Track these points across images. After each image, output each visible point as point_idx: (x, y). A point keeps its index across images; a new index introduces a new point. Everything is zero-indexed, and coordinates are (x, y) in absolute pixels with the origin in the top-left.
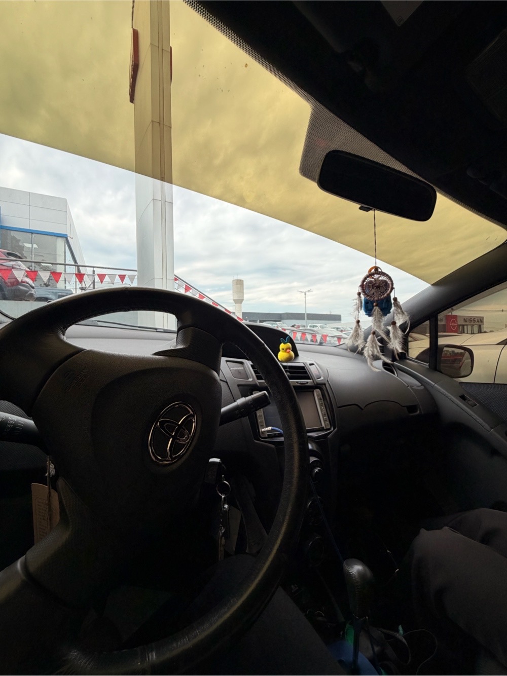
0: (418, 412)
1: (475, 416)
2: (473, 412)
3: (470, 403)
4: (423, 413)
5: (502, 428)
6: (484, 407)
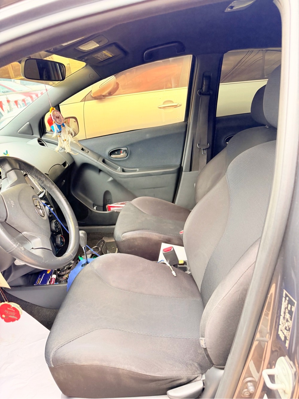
0: (67, 165)
1: (90, 158)
2: (89, 155)
3: (86, 151)
4: (69, 165)
5: (101, 160)
6: (92, 151)
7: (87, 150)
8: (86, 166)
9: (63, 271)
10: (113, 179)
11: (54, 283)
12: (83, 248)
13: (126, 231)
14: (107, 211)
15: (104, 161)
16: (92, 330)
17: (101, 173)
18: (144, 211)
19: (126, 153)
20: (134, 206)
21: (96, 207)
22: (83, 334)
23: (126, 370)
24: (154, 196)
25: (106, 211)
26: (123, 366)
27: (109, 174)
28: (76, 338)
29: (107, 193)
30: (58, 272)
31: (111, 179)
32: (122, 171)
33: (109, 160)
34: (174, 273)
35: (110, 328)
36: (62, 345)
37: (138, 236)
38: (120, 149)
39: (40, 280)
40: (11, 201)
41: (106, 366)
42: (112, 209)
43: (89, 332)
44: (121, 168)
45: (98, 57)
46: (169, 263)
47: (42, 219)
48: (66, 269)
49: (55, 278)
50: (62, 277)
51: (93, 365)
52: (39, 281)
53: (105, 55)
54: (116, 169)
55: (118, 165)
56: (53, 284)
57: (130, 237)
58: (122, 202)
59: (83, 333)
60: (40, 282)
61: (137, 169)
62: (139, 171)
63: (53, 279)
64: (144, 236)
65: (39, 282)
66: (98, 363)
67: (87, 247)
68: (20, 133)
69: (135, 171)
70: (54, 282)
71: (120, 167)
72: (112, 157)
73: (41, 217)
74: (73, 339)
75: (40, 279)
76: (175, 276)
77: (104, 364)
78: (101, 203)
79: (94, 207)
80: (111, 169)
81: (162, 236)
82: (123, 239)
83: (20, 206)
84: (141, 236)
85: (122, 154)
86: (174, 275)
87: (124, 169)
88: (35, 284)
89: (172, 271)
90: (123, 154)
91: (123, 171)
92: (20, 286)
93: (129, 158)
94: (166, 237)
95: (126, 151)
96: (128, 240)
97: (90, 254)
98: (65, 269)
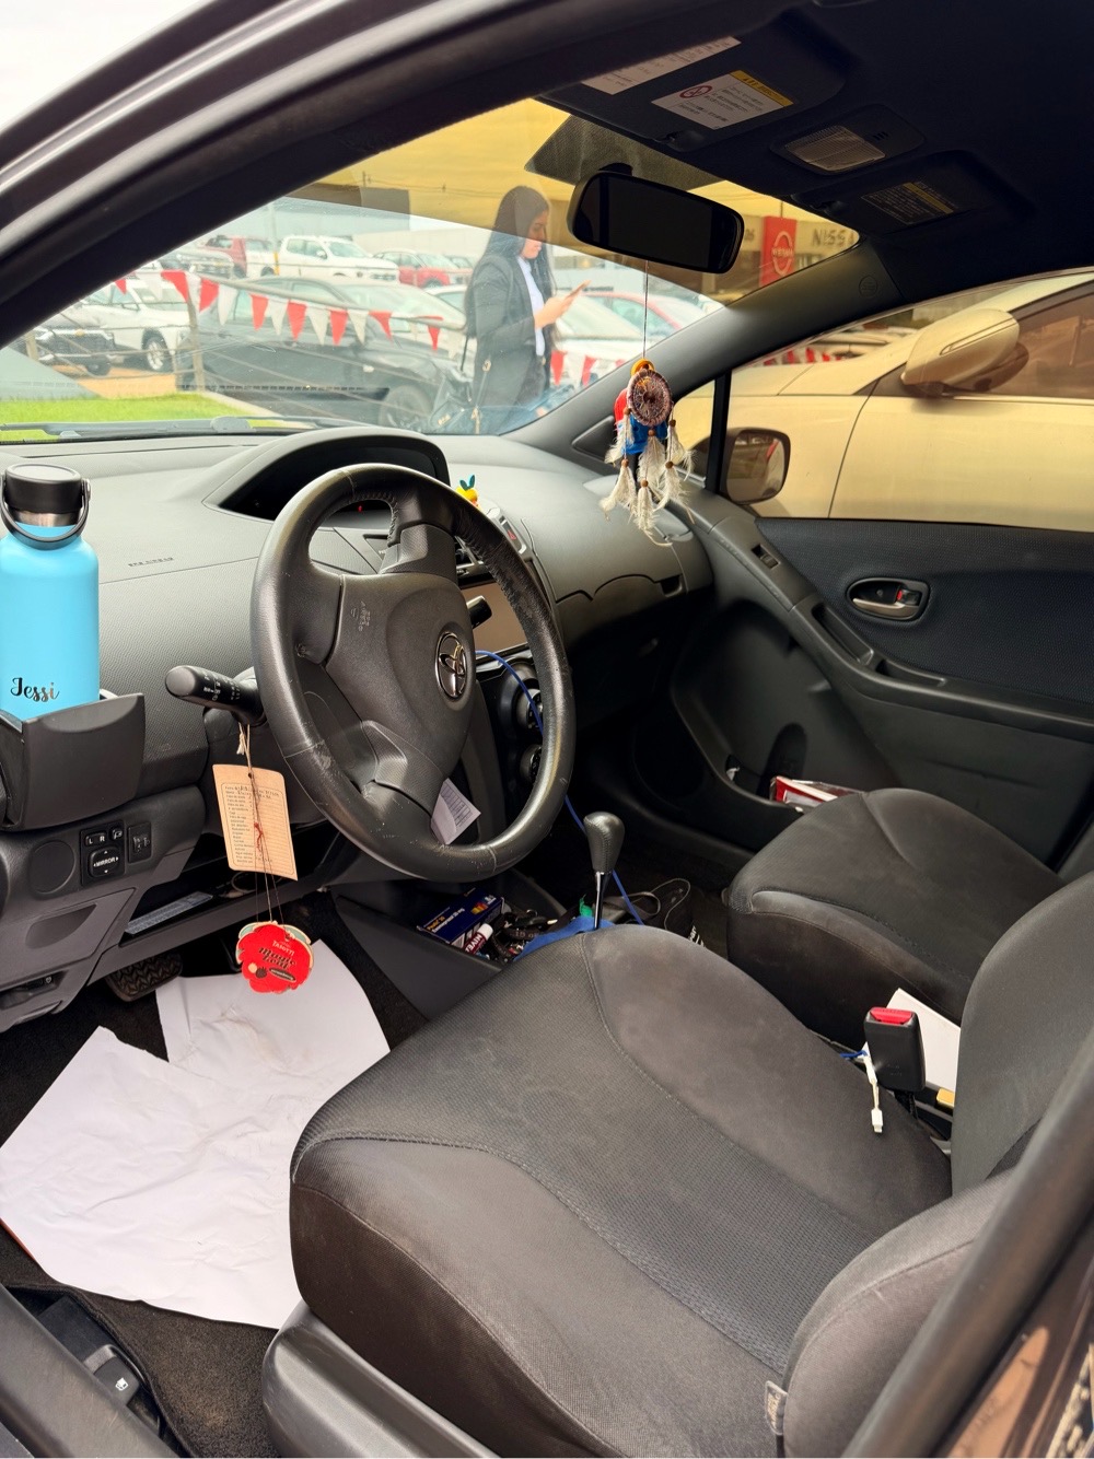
0: (680, 588)
1: (773, 586)
2: (770, 576)
3: (768, 560)
4: (687, 589)
5: (809, 603)
6: (790, 566)
7: (771, 556)
8: (750, 611)
9: (521, 928)
10: (829, 687)
11: (475, 949)
12: (598, 875)
13: (779, 885)
14: (771, 797)
15: (818, 614)
16: (469, 1145)
17: (795, 656)
18: (898, 848)
19: (917, 604)
20: (870, 813)
21: (734, 770)
22: (433, 1140)
23: (484, 1332)
24: (975, 810)
25: (767, 797)
26: (479, 1312)
27: (823, 667)
28: (406, 1139)
29: (792, 733)
30: (507, 925)
31: (822, 686)
32: (873, 667)
33: (840, 615)
34: (877, 1118)
35: (529, 1174)
36: (353, 1133)
37: (809, 919)
38: (897, 584)
39: (441, 922)
40: (364, 611)
41: (429, 1278)
42: (789, 797)
43: (457, 1143)
44: (875, 656)
45: (884, 205)
46: (878, 1074)
47: (444, 703)
48: (533, 926)
49: (487, 937)
50: (509, 947)
51: (391, 1246)
52: (437, 923)
53: (920, 203)
54: (854, 653)
55: (867, 640)
56: (471, 953)
57: (778, 910)
58: (838, 787)
59: (435, 1138)
60: (437, 929)
61: (942, 679)
62: (945, 689)
63: (479, 937)
64: (833, 930)
65: (434, 925)
66: (409, 1251)
67: (612, 877)
68: (579, 446)
69: (932, 684)
70: (477, 946)
71: (872, 652)
72: (855, 605)
73: (445, 697)
74: (394, 1137)
75: (442, 919)
76: (878, 1134)
77: (426, 1265)
78: (760, 763)
79: (728, 768)
80: (832, 646)
81: (912, 962)
82: (753, 909)
83: (387, 636)
84: (822, 924)
85: (899, 605)
86: (874, 1123)
87: (890, 662)
88: (422, 926)
89: (874, 1106)
90: (903, 603)
91: (882, 669)
92: (378, 912)
93: (922, 626)
94: (928, 972)
95: (921, 594)
96: (770, 918)
97: (621, 909)
98: (531, 923)
